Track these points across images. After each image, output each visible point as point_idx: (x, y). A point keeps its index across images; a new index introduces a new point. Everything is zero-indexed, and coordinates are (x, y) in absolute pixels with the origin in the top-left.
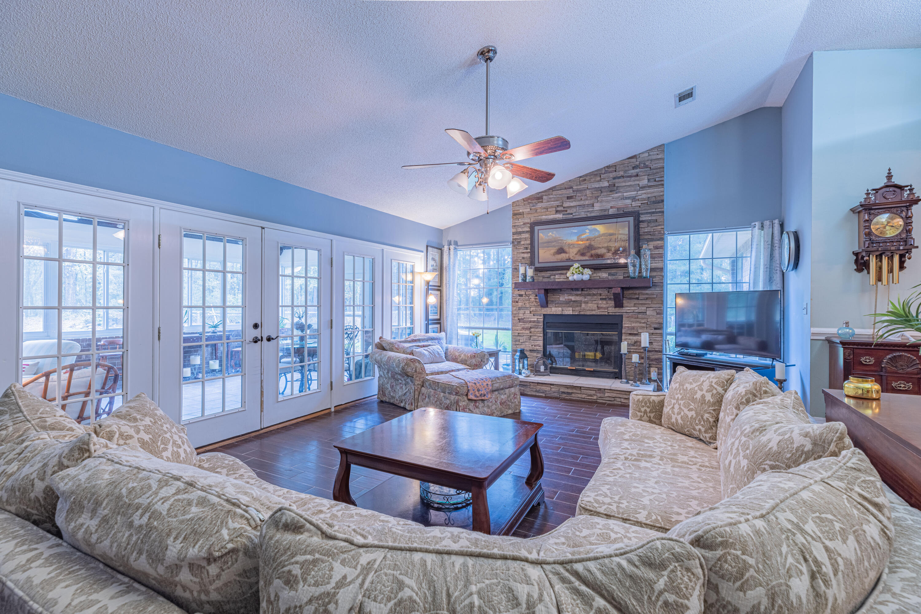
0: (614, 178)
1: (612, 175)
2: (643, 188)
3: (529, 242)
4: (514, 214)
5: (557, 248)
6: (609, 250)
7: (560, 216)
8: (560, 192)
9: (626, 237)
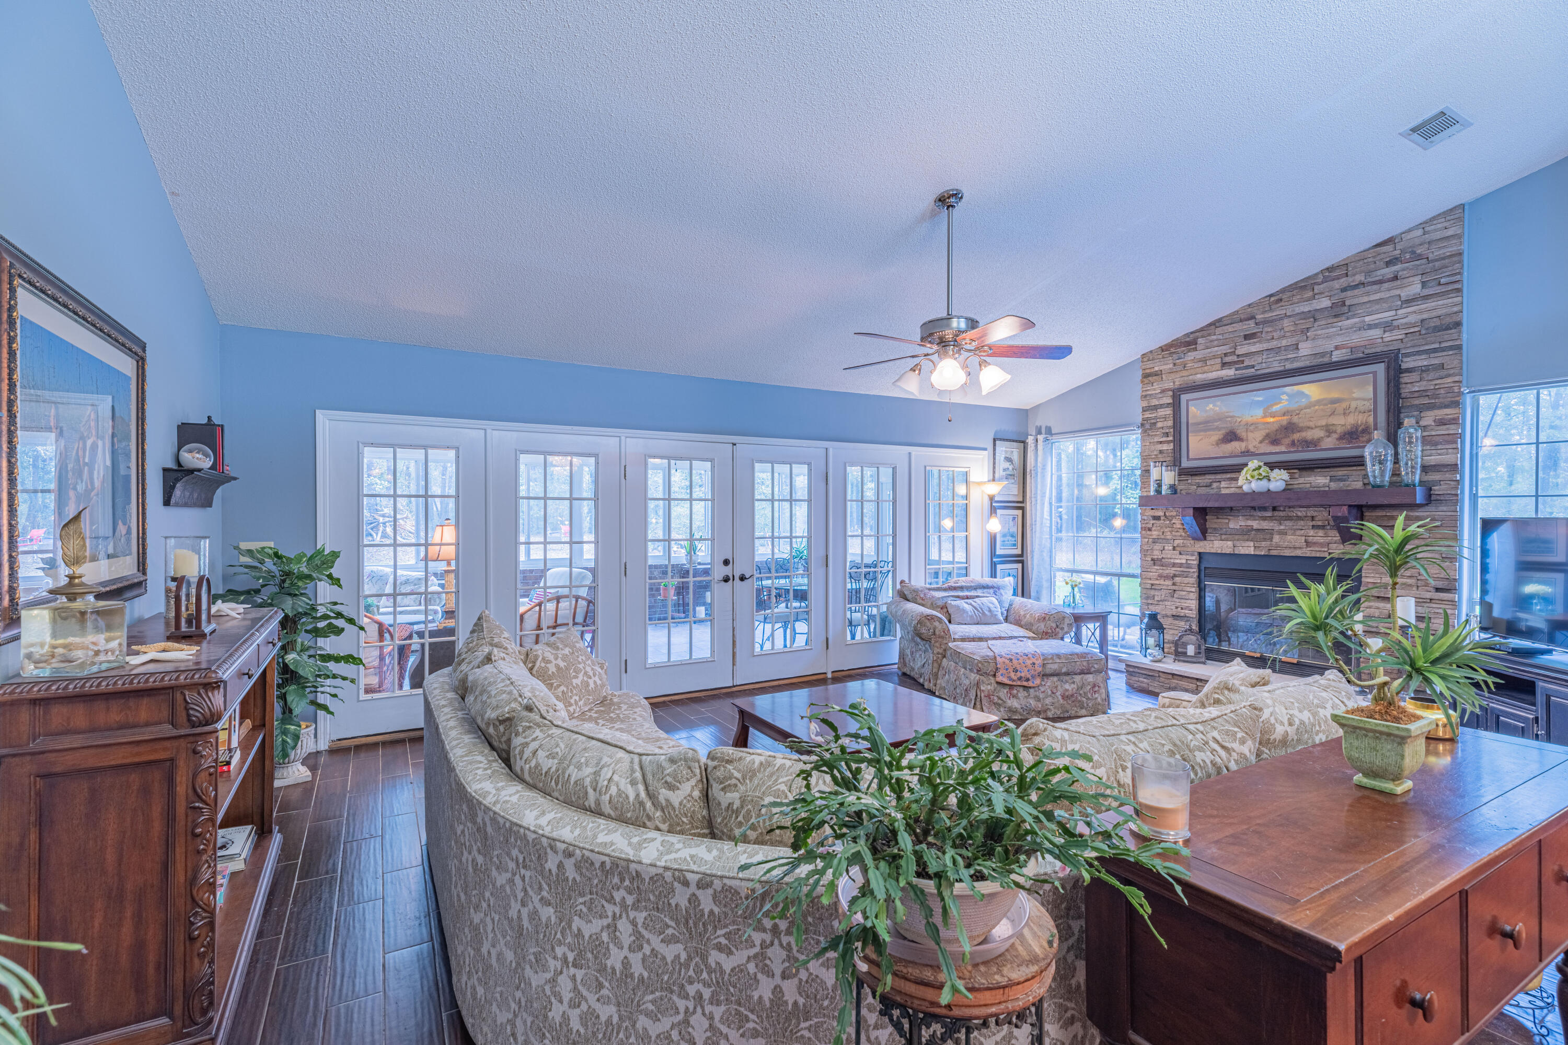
0: (1344, 290)
1: (1337, 285)
2: (1409, 302)
3: (1170, 423)
4: (1146, 376)
5: (1223, 432)
6: (1330, 432)
7: (1229, 373)
8: (1230, 328)
9: (1369, 405)
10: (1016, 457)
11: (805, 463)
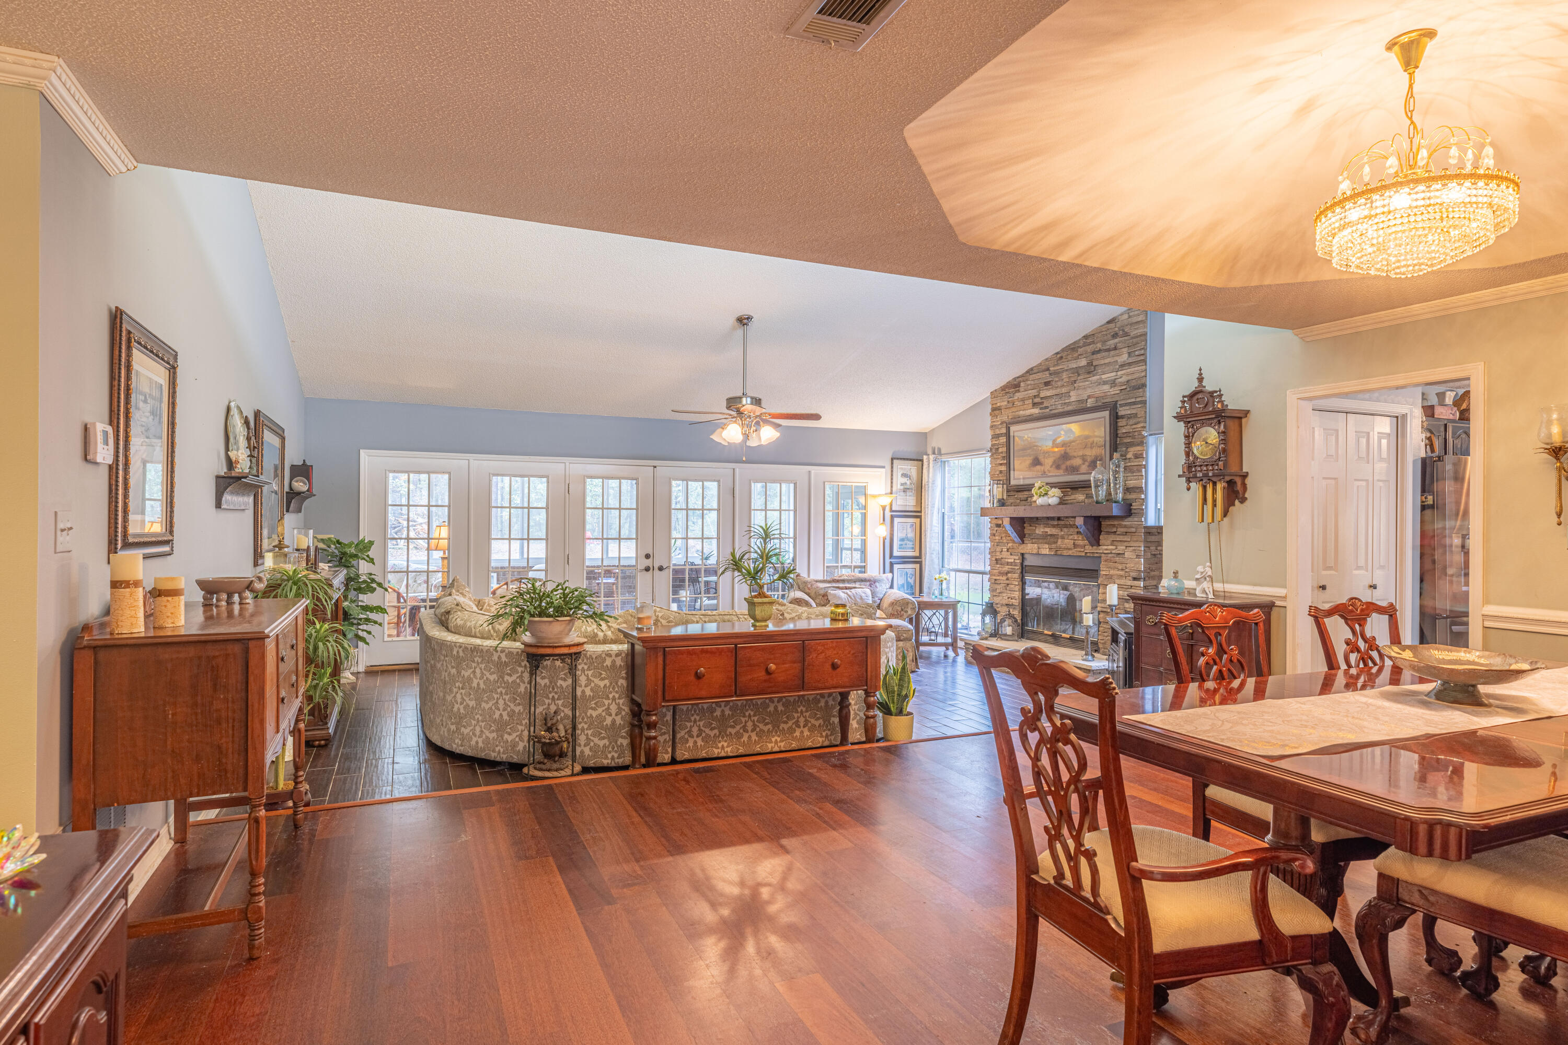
0: (1094, 353)
1: (1090, 349)
2: (1122, 366)
3: (1005, 449)
4: (994, 410)
5: (1032, 458)
6: (1084, 460)
7: (1036, 411)
8: (1037, 376)
9: (1101, 440)
10: (914, 472)
11: (714, 481)
